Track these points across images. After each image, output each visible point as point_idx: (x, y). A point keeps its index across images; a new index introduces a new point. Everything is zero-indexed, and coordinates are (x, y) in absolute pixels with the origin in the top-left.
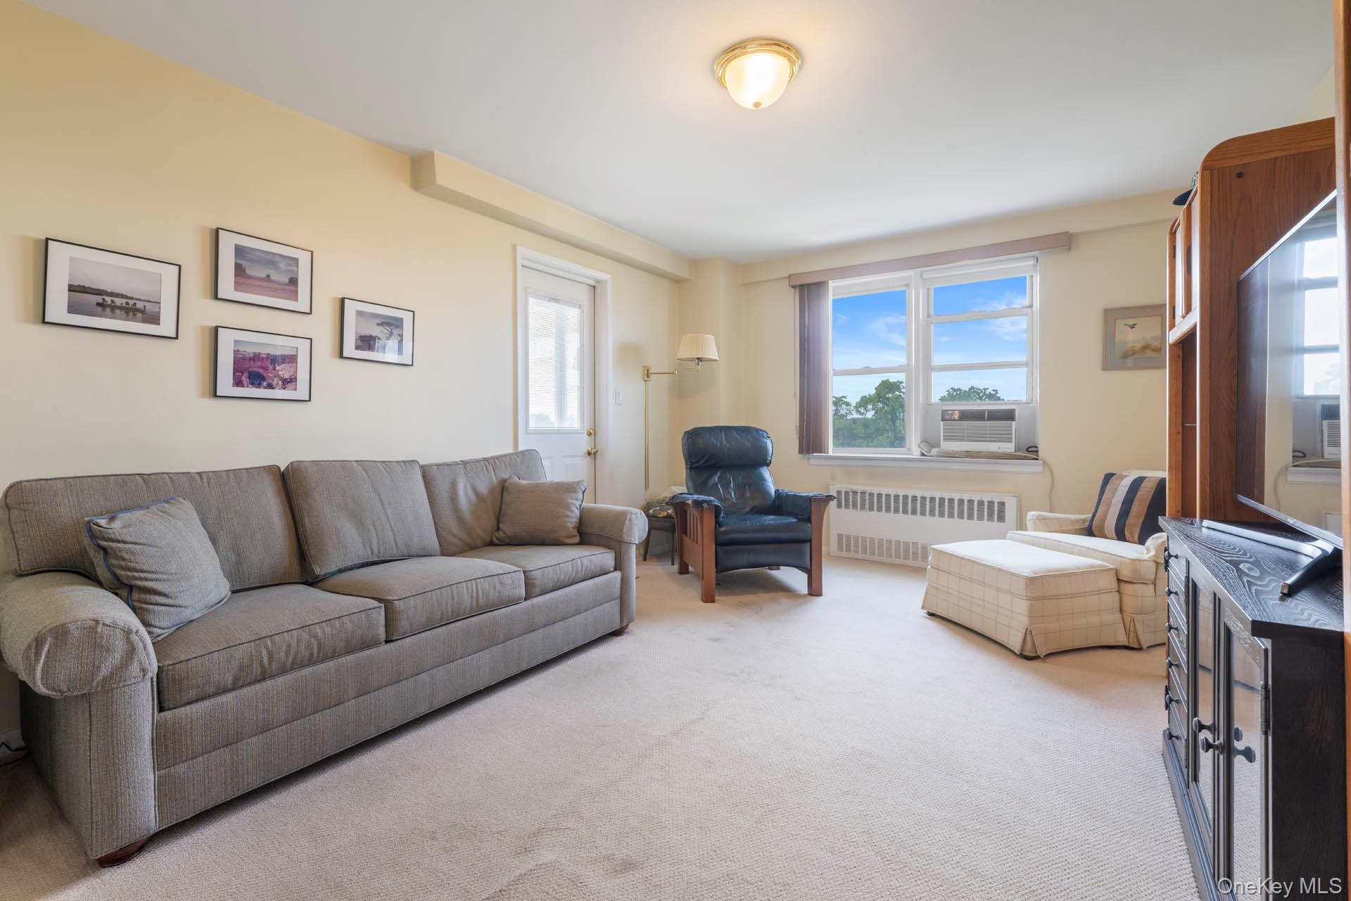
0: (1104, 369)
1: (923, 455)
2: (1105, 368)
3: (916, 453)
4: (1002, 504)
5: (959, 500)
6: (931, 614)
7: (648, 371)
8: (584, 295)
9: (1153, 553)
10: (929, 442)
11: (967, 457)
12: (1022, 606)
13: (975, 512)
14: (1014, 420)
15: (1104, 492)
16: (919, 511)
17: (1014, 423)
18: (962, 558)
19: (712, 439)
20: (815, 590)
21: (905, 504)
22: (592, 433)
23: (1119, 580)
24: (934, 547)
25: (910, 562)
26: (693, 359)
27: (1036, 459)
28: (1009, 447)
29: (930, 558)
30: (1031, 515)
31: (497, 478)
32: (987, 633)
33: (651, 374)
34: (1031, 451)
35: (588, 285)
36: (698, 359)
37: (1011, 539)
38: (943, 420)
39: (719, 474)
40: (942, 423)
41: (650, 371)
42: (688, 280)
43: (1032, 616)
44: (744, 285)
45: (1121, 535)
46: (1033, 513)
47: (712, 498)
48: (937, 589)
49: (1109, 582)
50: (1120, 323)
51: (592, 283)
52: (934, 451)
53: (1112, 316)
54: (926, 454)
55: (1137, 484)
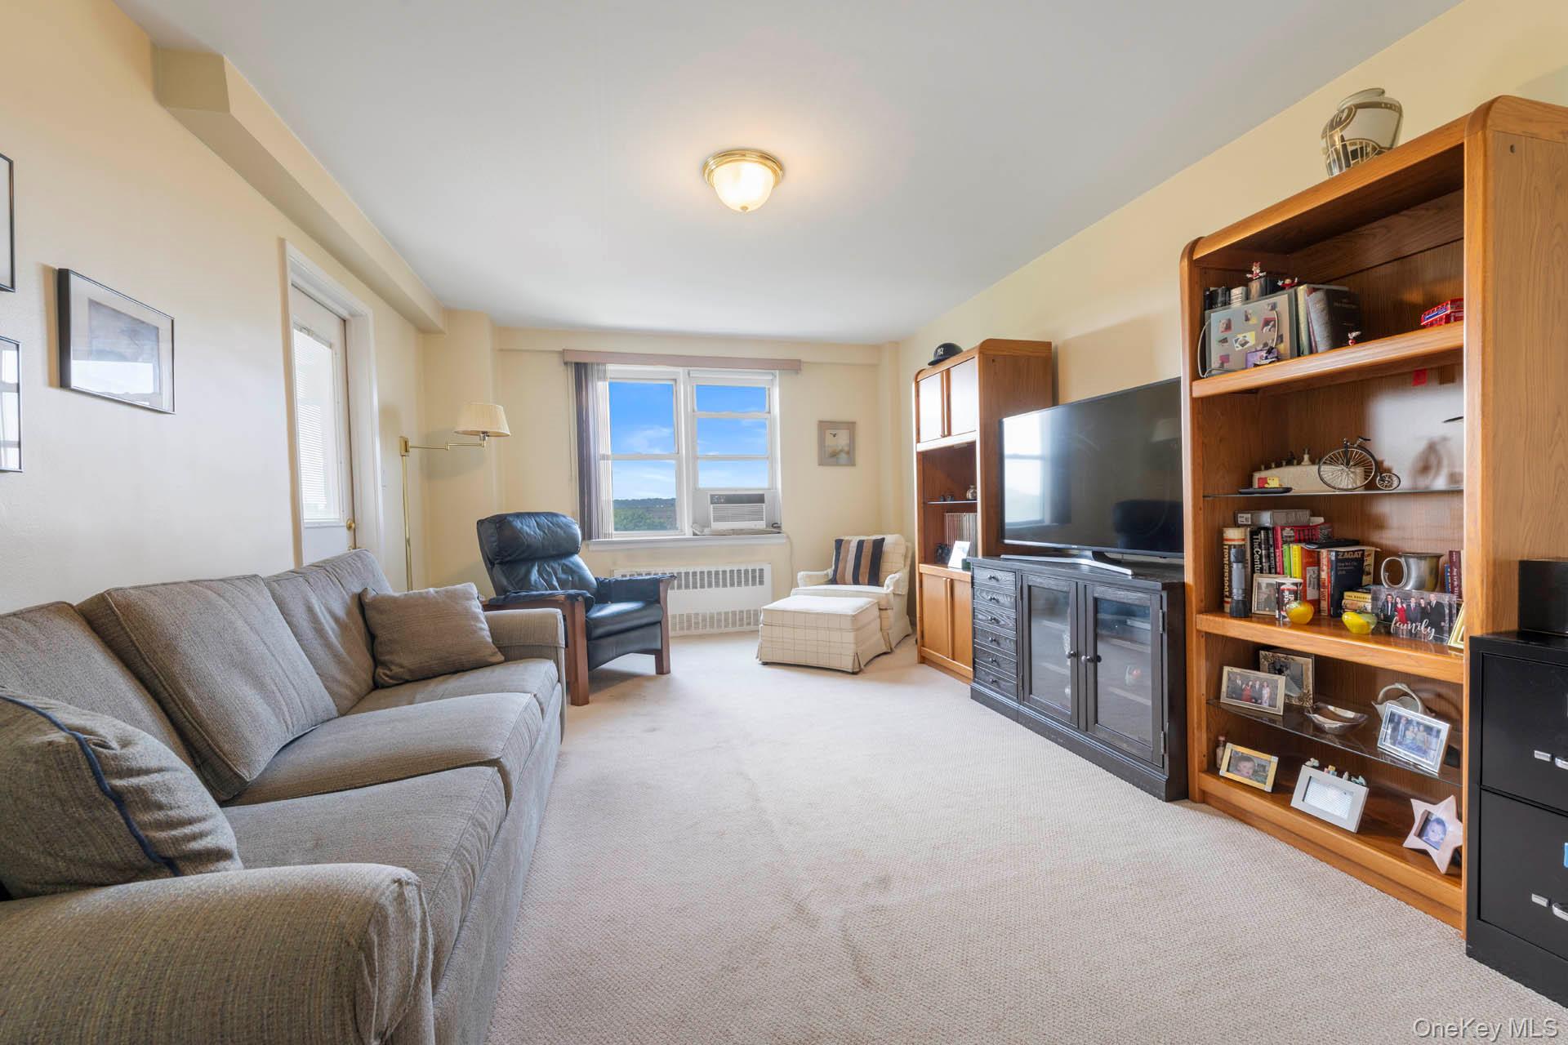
0: (819, 465)
1: (695, 534)
2: (821, 464)
3: (688, 534)
4: (761, 570)
5: (730, 571)
6: (765, 664)
7: (406, 443)
8: (333, 330)
9: (891, 588)
10: (700, 523)
11: (734, 534)
12: (850, 637)
13: (743, 580)
14: (763, 502)
15: (839, 553)
16: (698, 585)
17: (764, 505)
18: (795, 612)
19: (525, 527)
20: (662, 668)
21: (702, 579)
22: (352, 527)
23: (880, 609)
24: (765, 607)
25: (693, 631)
26: (476, 433)
27: (779, 533)
28: (761, 525)
29: (762, 617)
30: (801, 574)
31: (347, 594)
32: (822, 664)
33: (411, 447)
34: (775, 527)
35: (340, 317)
36: (483, 433)
37: (796, 594)
38: (712, 503)
39: (536, 568)
40: (712, 506)
41: (410, 444)
42: (441, 332)
43: (857, 643)
44: (501, 350)
45: (856, 581)
46: (802, 573)
47: (585, 591)
48: (772, 641)
49: (876, 612)
50: (828, 432)
51: (345, 314)
52: (707, 531)
53: (825, 427)
54: (699, 533)
55: (861, 544)
